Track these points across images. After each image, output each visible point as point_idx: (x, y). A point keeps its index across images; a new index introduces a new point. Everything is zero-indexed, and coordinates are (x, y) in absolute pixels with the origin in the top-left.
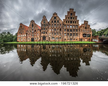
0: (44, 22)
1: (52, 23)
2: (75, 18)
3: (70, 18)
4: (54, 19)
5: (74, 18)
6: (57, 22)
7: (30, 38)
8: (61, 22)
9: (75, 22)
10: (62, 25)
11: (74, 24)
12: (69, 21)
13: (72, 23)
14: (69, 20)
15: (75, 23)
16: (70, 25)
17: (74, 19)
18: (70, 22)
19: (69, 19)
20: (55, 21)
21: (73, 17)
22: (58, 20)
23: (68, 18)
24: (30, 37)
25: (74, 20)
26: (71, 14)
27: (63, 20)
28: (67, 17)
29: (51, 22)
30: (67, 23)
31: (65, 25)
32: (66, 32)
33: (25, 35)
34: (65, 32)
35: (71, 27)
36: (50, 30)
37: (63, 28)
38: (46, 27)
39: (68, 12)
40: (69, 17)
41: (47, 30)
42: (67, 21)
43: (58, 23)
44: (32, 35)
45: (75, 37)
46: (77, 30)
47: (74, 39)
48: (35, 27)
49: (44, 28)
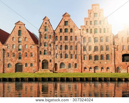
0: (46, 30)
1: (61, 34)
3: (93, 23)
4: (65, 25)
5: (100, 21)
6: (69, 31)
7: (11, 63)
8: (77, 32)
9: (103, 30)
10: (80, 37)
12: (91, 29)
13: (97, 33)
14: (91, 27)
15: (105, 32)
16: (95, 37)
17: (100, 24)
18: (93, 31)
20: (66, 30)
22: (71, 27)
24: (11, 60)
28: (88, 20)
29: (59, 30)
35: (96, 40)
36: (57, 47)
37: (81, 44)
38: (49, 41)
39: (90, 12)
42: (87, 30)
43: (71, 34)
45: (106, 63)
46: (109, 46)
47: (103, 68)
48: (26, 38)
49: (46, 42)
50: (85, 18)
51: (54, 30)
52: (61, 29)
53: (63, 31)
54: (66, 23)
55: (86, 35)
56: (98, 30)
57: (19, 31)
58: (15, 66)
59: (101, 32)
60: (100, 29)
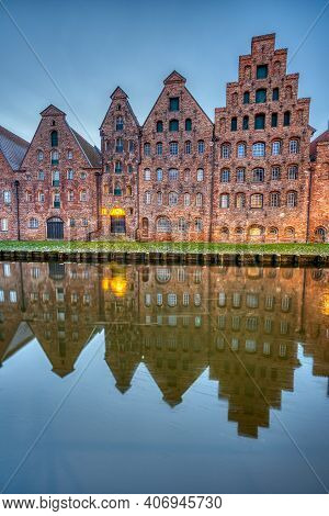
0: (119, 127)
1: (160, 137)
2: (282, 93)
3: (252, 97)
4: (170, 109)
5: (276, 90)
6: (182, 125)
7: (37, 217)
8: (203, 129)
9: (281, 118)
10: (211, 144)
11: (281, 130)
12: (246, 118)
13: (263, 127)
14: (246, 109)
15: (287, 123)
16: (255, 140)
17: (276, 97)
18: (252, 121)
19: (247, 101)
20: (174, 122)
21: (273, 85)
22: (189, 114)
23: (241, 100)
24: (36, 208)
25: (275, 106)
26: (259, 67)
27: (217, 111)
28: (238, 89)
29: (154, 125)
30: (234, 128)
31: (227, 143)
32: (229, 187)
33: (7, 196)
34: (221, 187)
35: (258, 150)
36: (148, 173)
37: (213, 163)
38: (127, 158)
39: (244, 63)
40: (247, 93)
41: (130, 177)
42: (234, 119)
43: (188, 136)
44: (48, 197)
45: (282, 215)
46: (296, 165)
47: (274, 230)
48: (69, 150)
49: (118, 162)
50: (230, 86)
51: (141, 123)
52: (159, 123)
53: (166, 126)
54: (174, 102)
55: (229, 135)
56: (268, 119)
57: (54, 133)
58: (45, 225)
59: (274, 124)
60: (275, 115)
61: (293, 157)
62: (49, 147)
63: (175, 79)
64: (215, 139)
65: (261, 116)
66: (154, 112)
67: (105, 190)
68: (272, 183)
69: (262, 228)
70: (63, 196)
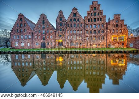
0: (61, 20)
1: (71, 22)
2: (100, 14)
4: (74, 16)
5: (98, 13)
6: (77, 20)
7: (38, 42)
8: (81, 21)
9: (99, 19)
10: (84, 25)
11: (99, 22)
12: (92, 19)
13: (96, 21)
14: (92, 17)
15: (101, 21)
16: (94, 24)
17: (98, 15)
18: (93, 20)
19: (92, 15)
20: (75, 19)
21: (98, 12)
22: (78, 17)
23: (90, 15)
24: (38, 40)
25: (98, 17)
26: (94, 8)
27: (85, 17)
28: (90, 12)
29: (70, 20)
30: (89, 21)
31: (87, 25)
32: (88, 35)
33: (30, 37)
34: (86, 35)
36: (68, 31)
37: (84, 29)
38: (63, 27)
39: (91, 7)
40: (92, 13)
41: (64, 32)
42: (89, 19)
43: (78, 22)
44: (41, 37)
45: (101, 41)
46: (103, 30)
47: (99, 45)
48: (48, 25)
49: (61, 28)
50: (88, 11)
51: (66, 19)
52: (71, 19)
53: (73, 20)
54: (75, 15)
55: (88, 23)
56: (97, 19)
57: (43, 21)
58: (40, 44)
59: (98, 21)
60: (98, 19)
61: (103, 28)
62: (42, 24)
63: (75, 9)
64: (85, 23)
65: (95, 19)
66: (70, 17)
67: (57, 35)
68: (98, 34)
69: (96, 45)
70: (46, 37)
